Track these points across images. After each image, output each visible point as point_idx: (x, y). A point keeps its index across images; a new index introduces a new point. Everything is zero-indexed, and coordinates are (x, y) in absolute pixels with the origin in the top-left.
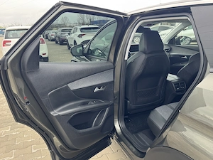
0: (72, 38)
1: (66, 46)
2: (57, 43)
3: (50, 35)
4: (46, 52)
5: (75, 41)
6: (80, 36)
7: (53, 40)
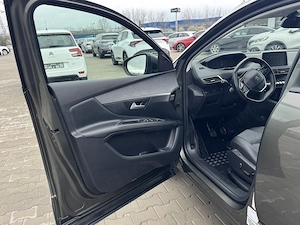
0: (120, 48)
1: (110, 60)
2: (95, 55)
3: (85, 44)
4: (84, 69)
5: (124, 53)
6: (133, 44)
7: (89, 52)
